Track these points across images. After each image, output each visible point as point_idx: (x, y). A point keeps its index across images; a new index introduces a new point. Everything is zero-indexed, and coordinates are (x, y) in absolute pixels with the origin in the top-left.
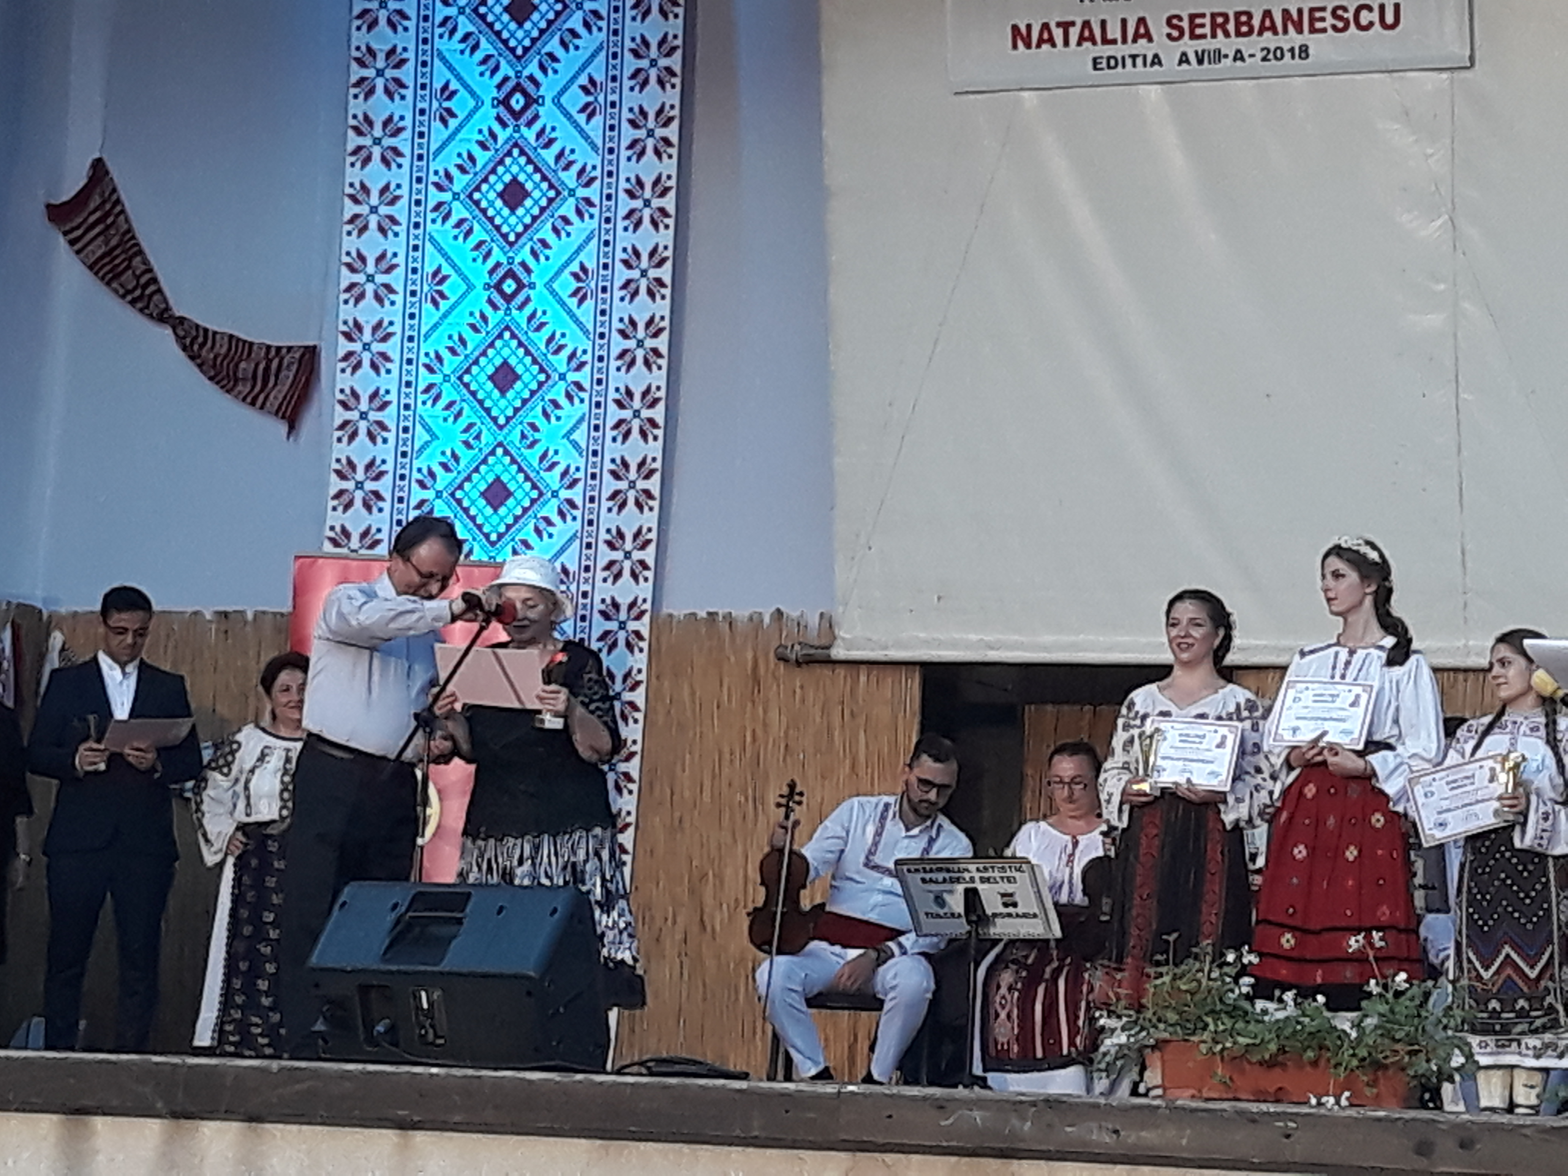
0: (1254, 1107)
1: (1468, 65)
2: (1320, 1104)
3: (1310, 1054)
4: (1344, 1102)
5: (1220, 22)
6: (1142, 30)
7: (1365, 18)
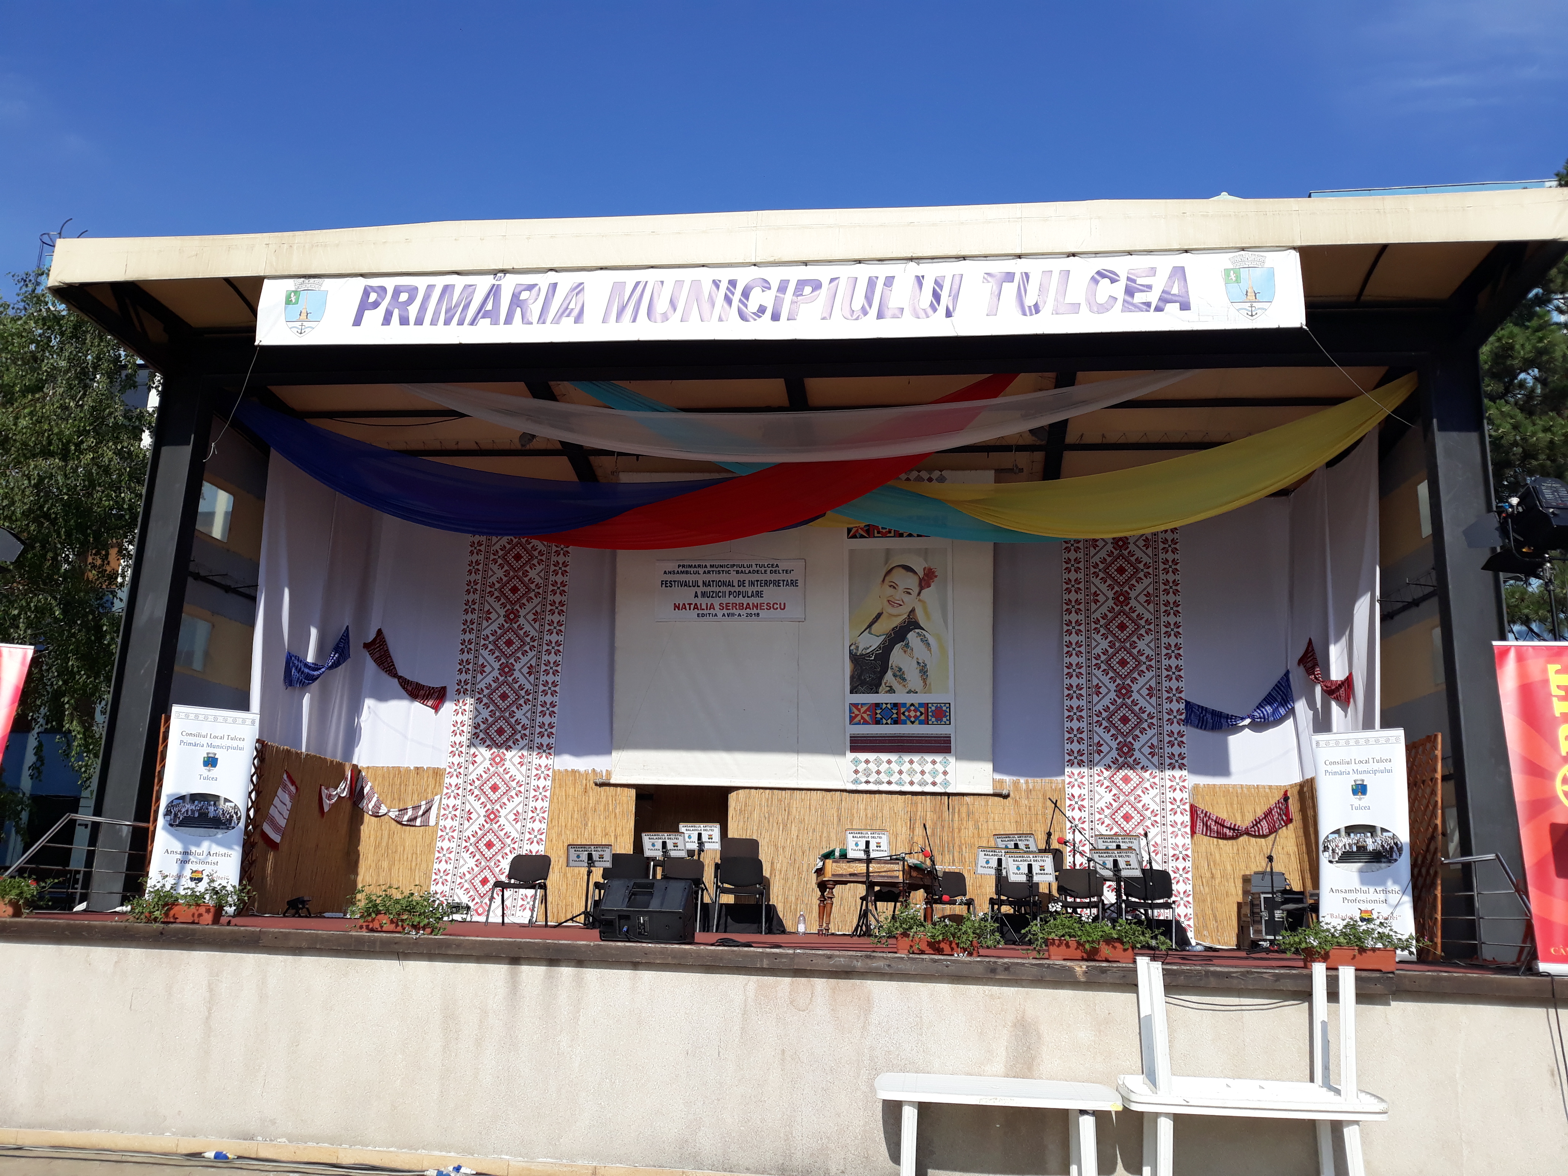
1: (804, 620)
5: (734, 605)
6: (712, 607)
7: (776, 606)
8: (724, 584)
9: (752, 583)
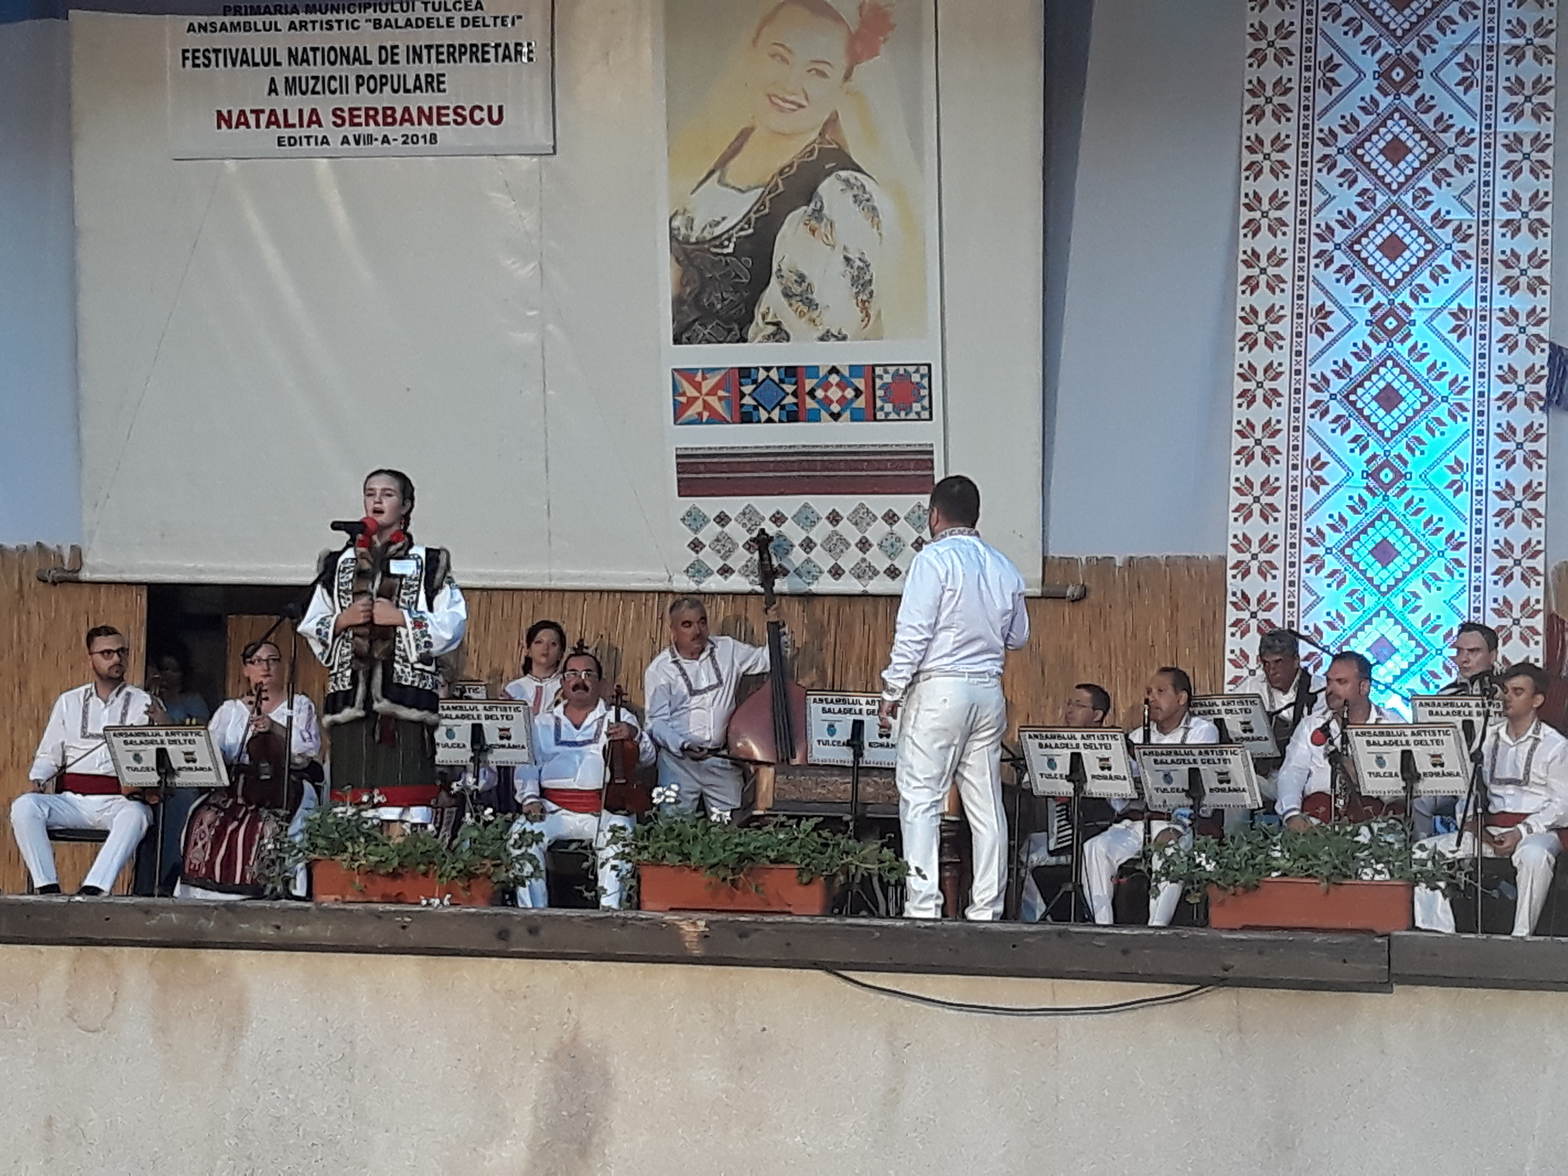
0: (380, 907)
1: (551, 151)
2: (429, 904)
3: (422, 868)
4: (446, 902)
5: (371, 115)
6: (315, 119)
7: (478, 115)
8: (345, 56)
9: (416, 54)
